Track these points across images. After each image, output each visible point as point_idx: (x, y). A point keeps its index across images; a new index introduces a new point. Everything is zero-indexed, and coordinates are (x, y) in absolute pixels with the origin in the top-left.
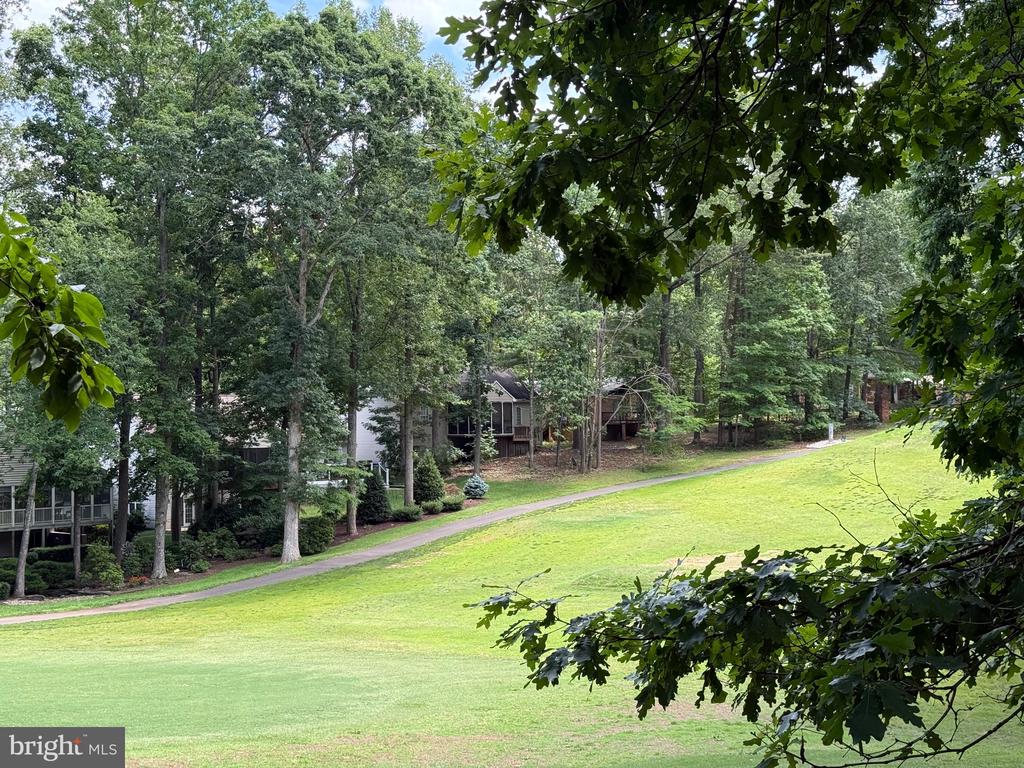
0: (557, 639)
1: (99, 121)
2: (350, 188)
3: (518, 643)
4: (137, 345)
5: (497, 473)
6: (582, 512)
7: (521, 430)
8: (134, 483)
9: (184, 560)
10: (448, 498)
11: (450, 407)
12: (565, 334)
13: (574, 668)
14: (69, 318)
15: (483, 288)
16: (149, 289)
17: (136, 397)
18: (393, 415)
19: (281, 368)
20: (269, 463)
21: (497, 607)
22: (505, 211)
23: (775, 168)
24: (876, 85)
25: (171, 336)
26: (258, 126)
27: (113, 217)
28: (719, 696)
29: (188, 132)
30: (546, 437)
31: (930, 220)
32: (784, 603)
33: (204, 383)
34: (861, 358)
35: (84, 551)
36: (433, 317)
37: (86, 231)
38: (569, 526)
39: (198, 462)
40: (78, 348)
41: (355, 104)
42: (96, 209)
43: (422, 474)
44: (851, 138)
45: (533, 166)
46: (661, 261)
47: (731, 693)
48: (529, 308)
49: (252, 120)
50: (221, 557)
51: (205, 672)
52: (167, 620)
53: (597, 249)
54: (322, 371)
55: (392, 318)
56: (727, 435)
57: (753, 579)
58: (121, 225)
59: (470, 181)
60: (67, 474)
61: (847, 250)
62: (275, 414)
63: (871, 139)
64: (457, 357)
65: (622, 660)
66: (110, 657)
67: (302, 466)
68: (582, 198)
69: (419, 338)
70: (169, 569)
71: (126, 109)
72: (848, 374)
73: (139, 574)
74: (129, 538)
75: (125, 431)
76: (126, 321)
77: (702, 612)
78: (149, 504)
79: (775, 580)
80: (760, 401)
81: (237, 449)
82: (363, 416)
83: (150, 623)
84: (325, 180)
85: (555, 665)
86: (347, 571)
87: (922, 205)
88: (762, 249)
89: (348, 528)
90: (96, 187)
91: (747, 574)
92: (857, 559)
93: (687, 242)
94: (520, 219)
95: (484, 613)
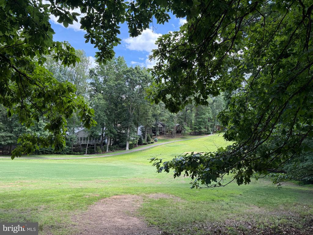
0: (162, 165)
1: (101, 83)
2: (138, 93)
3: (156, 165)
4: (105, 116)
5: (159, 138)
6: (172, 144)
7: (163, 131)
8: (104, 137)
9: (111, 149)
10: (152, 141)
11: (152, 127)
12: (170, 117)
13: (164, 170)
14: (89, 112)
15: (158, 109)
16: (108, 108)
17: (105, 124)
18: (144, 128)
19: (127, 120)
20: (125, 135)
21: (153, 160)
22: (156, 98)
23: (199, 93)
24: (216, 80)
25: (111, 115)
26: (125, 84)
27: (103, 97)
28: (188, 175)
29: (114, 84)
30: (167, 132)
31: (227, 101)
32: (198, 161)
33: (115, 122)
34: (216, 122)
35: (96, 147)
36: (150, 113)
37: (99, 99)
38: (171, 146)
39: (114, 135)
40: (90, 117)
41: (140, 81)
42: (100, 96)
43: (148, 137)
44: (211, 88)
45: (161, 91)
46: (181, 106)
47: (190, 175)
48: (165, 112)
49: (124, 83)
50: (117, 149)
51: (113, 167)
52: (108, 159)
53: (170, 104)
54: (133, 121)
55: (144, 113)
56: (195, 133)
57: (193, 157)
58: (104, 98)
59: (151, 93)
60: (94, 135)
61: (214, 105)
62: (126, 127)
63: (215, 88)
64: (154, 120)
65: (172, 169)
66: (99, 164)
67: (129, 135)
68: (168, 96)
69: (148, 117)
70: (109, 151)
71: (105, 81)
72: (214, 124)
73: (104, 151)
74: (103, 146)
75: (103, 129)
76: (104, 113)
77: (185, 162)
78: (106, 141)
79: (196, 157)
80: (200, 128)
81: (120, 133)
82: (139, 128)
83: (105, 159)
84: (134, 92)
85: (161, 169)
86: (136, 152)
87: (226, 99)
88: (196, 105)
89: (136, 145)
90: (100, 92)
91: (192, 156)
92: (209, 154)
93: (185, 104)
94: (159, 99)
95: (150, 161)
